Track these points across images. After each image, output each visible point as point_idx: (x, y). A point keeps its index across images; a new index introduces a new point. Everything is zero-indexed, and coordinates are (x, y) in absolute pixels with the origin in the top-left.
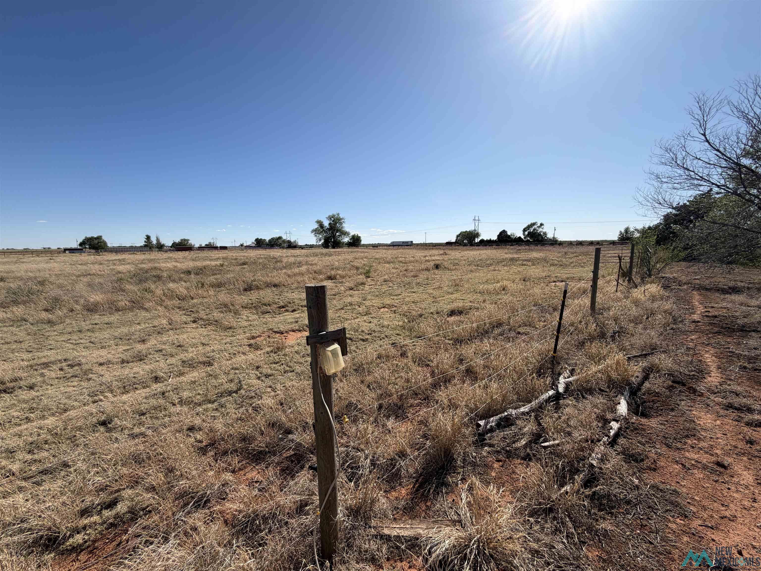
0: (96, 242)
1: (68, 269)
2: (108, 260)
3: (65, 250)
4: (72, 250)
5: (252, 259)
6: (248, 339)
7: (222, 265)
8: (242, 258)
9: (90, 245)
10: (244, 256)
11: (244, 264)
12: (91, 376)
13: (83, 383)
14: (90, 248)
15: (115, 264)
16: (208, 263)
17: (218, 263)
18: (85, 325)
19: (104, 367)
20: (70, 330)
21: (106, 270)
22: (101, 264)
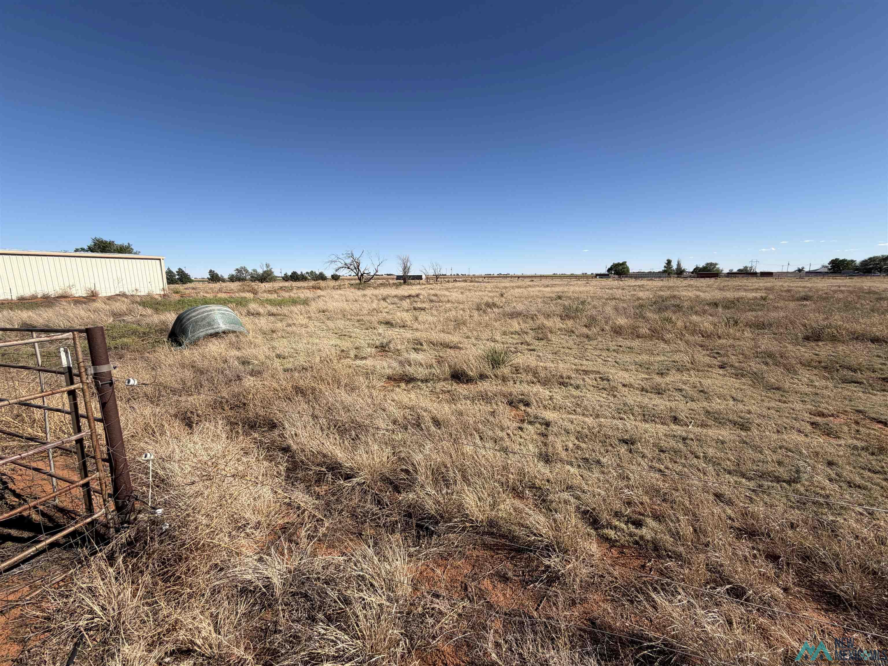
0: (621, 267)
1: (599, 292)
2: (629, 286)
3: (597, 275)
4: (601, 276)
5: (820, 293)
6: (810, 414)
7: (764, 299)
8: (800, 289)
9: (615, 271)
10: (804, 287)
11: (806, 298)
12: (615, 393)
13: (609, 397)
14: (614, 274)
15: (635, 290)
16: (742, 294)
17: (758, 295)
18: (612, 345)
19: (626, 389)
20: (601, 347)
21: (628, 295)
22: (623, 289)
